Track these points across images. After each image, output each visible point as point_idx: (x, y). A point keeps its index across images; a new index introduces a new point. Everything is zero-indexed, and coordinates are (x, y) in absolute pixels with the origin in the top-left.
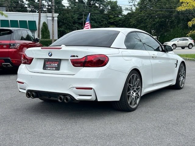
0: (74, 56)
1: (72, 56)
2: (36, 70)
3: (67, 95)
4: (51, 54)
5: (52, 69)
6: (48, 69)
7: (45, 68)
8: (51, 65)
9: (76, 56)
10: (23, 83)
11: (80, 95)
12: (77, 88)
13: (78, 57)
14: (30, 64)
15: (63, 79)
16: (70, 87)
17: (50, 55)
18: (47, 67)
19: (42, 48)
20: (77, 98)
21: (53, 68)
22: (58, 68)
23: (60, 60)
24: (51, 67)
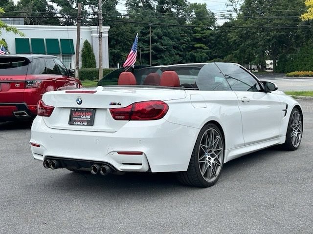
0: (115, 104)
1: (112, 104)
2: (59, 125)
3: (103, 165)
4: (80, 100)
5: (82, 124)
6: (76, 123)
7: (71, 122)
8: (80, 117)
9: (118, 104)
10: (39, 146)
11: (124, 164)
12: (119, 153)
13: (120, 105)
14: (49, 116)
15: (98, 138)
16: (109, 152)
17: (78, 102)
18: (75, 121)
19: (66, 92)
20: (120, 167)
21: (83, 121)
22: (91, 123)
23: (95, 110)
24: (80, 121)
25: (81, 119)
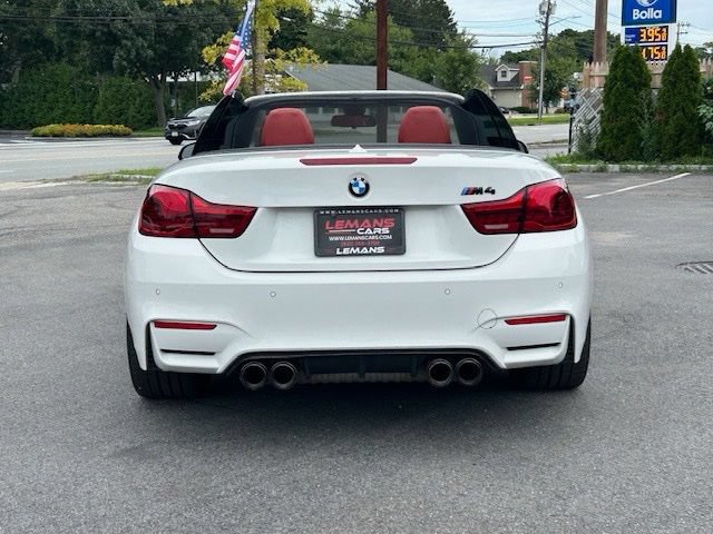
0: (478, 191)
1: (470, 192)
2: (275, 259)
4: (362, 185)
5: (365, 250)
6: (346, 251)
7: (324, 248)
8: (355, 234)
9: (487, 191)
10: (211, 327)
12: (511, 322)
13: (493, 192)
14: (236, 235)
16: (481, 321)
17: (356, 190)
18: (341, 245)
19: (305, 162)
21: (367, 244)
22: (396, 245)
23: (401, 209)
24: (354, 244)
25: (356, 238)
